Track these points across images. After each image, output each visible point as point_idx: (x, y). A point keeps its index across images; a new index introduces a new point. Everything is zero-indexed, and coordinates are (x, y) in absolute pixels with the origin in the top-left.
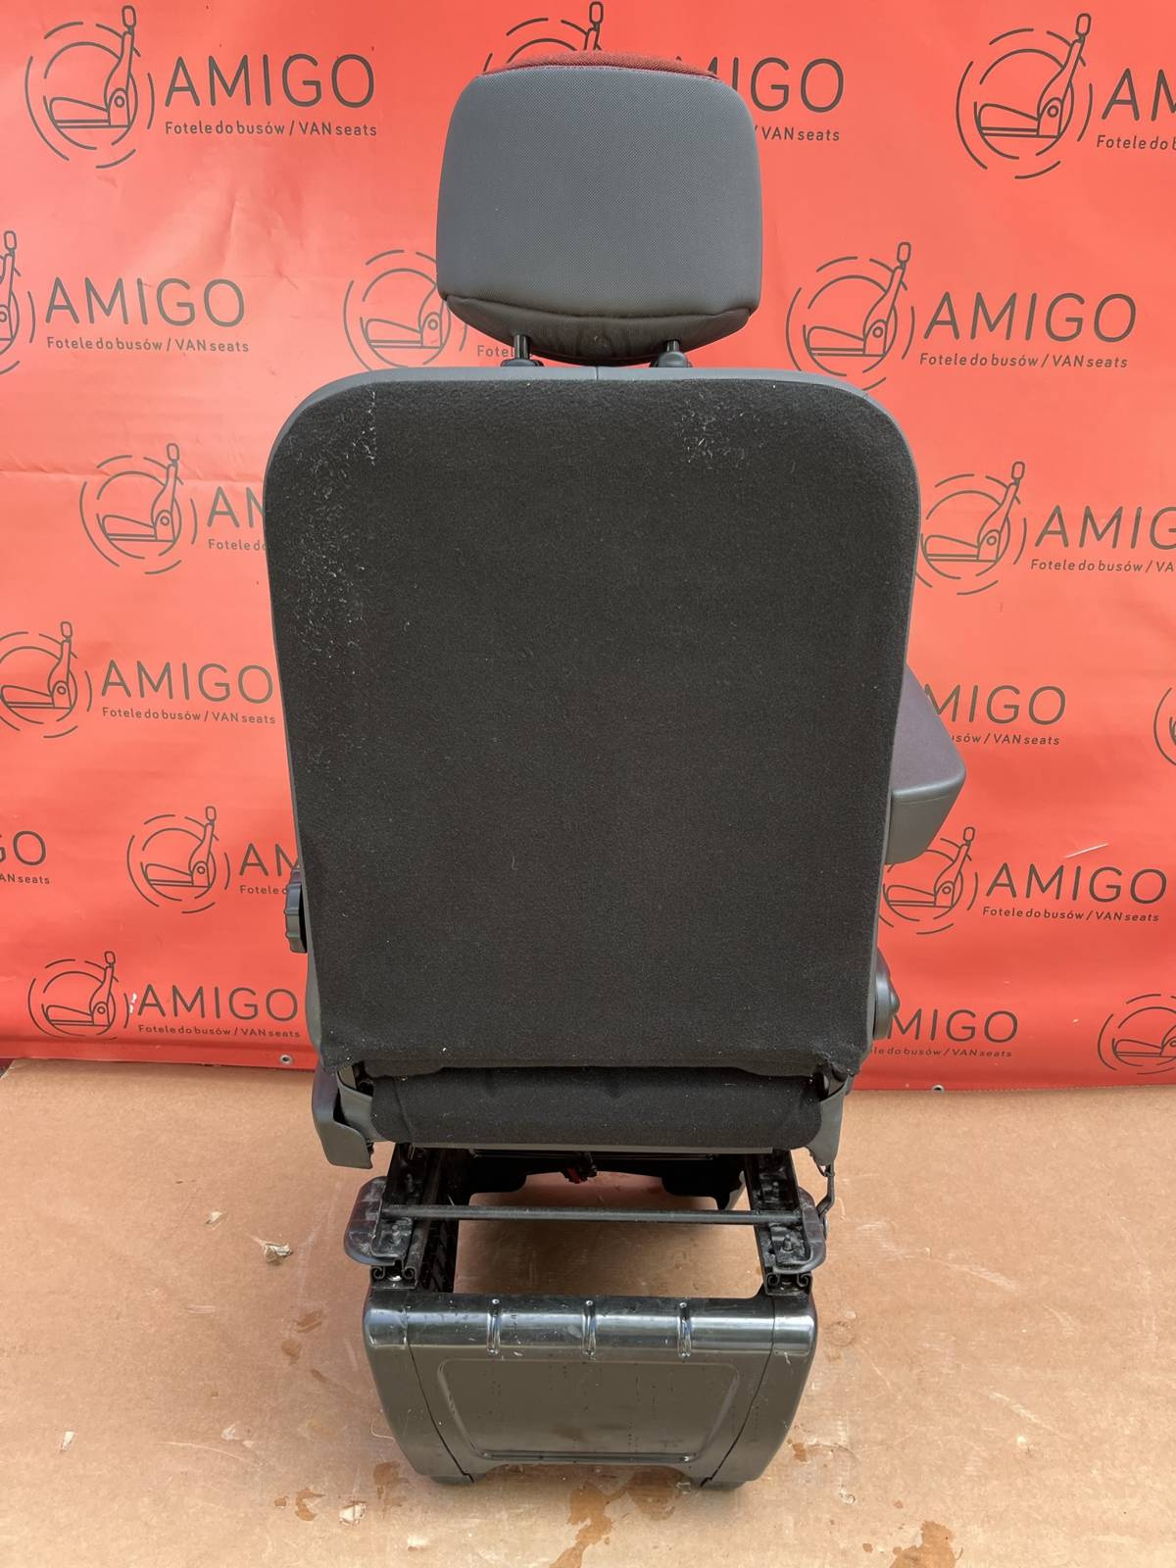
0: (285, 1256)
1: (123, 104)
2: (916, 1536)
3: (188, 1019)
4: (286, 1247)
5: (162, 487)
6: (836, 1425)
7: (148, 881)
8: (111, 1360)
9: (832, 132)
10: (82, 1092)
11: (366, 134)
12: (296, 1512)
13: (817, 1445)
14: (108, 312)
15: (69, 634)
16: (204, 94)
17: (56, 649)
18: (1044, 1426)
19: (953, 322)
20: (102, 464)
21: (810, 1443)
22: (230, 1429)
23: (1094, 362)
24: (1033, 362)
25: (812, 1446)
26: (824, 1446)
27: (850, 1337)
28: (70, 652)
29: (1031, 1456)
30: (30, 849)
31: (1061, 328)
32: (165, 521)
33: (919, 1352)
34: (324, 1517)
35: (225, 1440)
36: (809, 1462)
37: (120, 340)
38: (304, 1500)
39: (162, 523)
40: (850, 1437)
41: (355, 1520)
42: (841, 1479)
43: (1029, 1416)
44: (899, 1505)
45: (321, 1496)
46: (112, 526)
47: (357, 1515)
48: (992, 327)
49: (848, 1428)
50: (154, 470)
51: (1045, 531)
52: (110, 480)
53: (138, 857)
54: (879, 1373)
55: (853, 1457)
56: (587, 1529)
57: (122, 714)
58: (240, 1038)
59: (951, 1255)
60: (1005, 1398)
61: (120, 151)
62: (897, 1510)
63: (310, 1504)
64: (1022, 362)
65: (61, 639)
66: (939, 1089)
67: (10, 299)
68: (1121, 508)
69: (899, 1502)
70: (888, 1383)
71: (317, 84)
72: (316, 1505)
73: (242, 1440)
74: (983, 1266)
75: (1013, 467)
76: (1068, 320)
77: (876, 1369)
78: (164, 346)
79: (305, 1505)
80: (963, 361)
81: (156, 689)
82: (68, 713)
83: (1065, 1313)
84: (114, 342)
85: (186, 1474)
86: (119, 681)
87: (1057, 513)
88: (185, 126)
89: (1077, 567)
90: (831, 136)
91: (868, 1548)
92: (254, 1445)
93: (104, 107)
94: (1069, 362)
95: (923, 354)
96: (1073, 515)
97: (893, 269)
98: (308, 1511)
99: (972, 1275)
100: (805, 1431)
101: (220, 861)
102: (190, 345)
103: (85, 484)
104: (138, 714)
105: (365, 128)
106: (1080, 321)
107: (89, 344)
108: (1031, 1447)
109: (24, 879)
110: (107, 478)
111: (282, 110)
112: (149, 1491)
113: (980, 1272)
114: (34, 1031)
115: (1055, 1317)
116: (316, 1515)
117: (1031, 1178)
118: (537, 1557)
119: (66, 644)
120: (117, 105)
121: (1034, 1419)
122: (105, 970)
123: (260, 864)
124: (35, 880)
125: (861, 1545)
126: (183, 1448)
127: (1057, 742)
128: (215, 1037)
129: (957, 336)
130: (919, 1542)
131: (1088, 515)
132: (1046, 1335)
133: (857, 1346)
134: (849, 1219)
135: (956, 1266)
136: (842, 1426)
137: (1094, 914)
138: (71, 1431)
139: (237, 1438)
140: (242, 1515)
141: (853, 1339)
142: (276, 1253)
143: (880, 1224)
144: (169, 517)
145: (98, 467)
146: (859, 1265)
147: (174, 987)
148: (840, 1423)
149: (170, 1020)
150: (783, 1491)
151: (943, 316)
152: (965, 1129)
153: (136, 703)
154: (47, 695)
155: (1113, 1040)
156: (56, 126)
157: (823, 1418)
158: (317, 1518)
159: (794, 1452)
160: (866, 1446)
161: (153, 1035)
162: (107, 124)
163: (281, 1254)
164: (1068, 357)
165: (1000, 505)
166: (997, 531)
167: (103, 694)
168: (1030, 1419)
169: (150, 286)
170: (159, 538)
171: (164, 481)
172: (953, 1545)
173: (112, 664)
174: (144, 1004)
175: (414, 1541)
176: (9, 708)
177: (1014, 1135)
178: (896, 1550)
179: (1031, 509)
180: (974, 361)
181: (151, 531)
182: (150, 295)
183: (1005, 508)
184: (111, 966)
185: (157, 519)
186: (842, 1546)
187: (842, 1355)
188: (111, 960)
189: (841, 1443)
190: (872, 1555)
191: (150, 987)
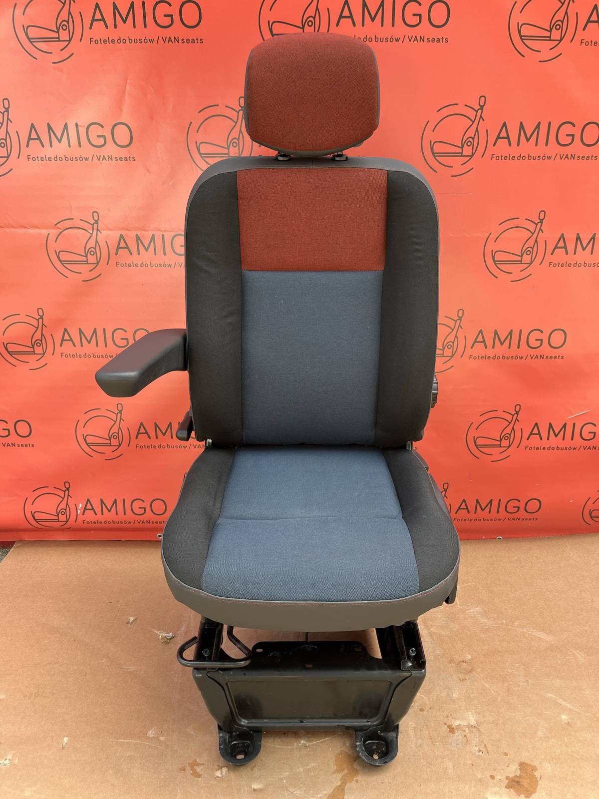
0: (170, 639)
1: (66, 28)
2: (516, 770)
3: (109, 516)
4: (171, 634)
5: (90, 235)
6: (468, 714)
7: (87, 444)
8: (84, 698)
9: (444, 39)
10: (54, 557)
11: (197, 42)
12: (191, 774)
13: (460, 725)
14: (60, 141)
15: (42, 315)
16: (110, 22)
17: (35, 323)
18: (575, 709)
19: (508, 138)
20: (57, 224)
21: (456, 725)
22: (151, 731)
23: (581, 158)
24: (549, 158)
25: (457, 726)
26: (463, 725)
27: (470, 668)
28: (43, 324)
29: (570, 726)
30: (23, 429)
31: (564, 140)
32: (92, 253)
33: (506, 675)
34: (206, 776)
35: (149, 737)
36: (457, 734)
37: (66, 156)
38: (195, 767)
39: (91, 254)
40: (476, 721)
41: (222, 776)
42: (474, 742)
43: (566, 705)
44: (506, 754)
45: (204, 764)
46: (64, 257)
47: (224, 774)
48: (528, 140)
49: (474, 715)
50: (85, 225)
51: (556, 247)
52: (62, 232)
53: (81, 431)
54: (487, 686)
55: (479, 730)
56: (346, 775)
57: (71, 356)
58: (137, 525)
59: (516, 624)
60: (553, 696)
61: (65, 54)
62: (505, 757)
63: (198, 769)
64: (544, 158)
65: (38, 317)
66: (500, 538)
67: (6, 135)
68: (595, 234)
69: (505, 753)
70: (493, 691)
71: (171, 16)
72: (201, 770)
73: (158, 737)
74: (534, 629)
75: (540, 213)
76: (567, 135)
77: (486, 684)
78: (90, 159)
79: (196, 770)
80: (513, 158)
81: (89, 342)
82: (42, 357)
83: (578, 651)
84: (63, 158)
85: (131, 757)
86: (69, 339)
87: (562, 237)
88: (101, 40)
89: (572, 265)
90: (444, 40)
91: (492, 777)
92: (165, 739)
93: (56, 30)
94: (568, 158)
95: (492, 155)
96: (570, 237)
97: (477, 110)
98: (197, 773)
99: (529, 634)
100: (452, 718)
101: (125, 432)
102: (104, 158)
103: (49, 234)
104: (80, 356)
105: (197, 39)
106: (573, 136)
107: (50, 159)
108: (570, 721)
109: (20, 445)
110: (61, 230)
111: (153, 31)
112: (112, 767)
113: (532, 632)
114: (27, 526)
115: (574, 654)
116: (202, 775)
117: (552, 582)
118: (321, 791)
119: (41, 320)
120: (63, 29)
121: (569, 706)
122: (65, 492)
123: (146, 433)
124: (26, 446)
125: (488, 776)
126: (128, 743)
127: (562, 358)
128: (124, 525)
129: (510, 145)
130: (518, 773)
131: (578, 238)
132: (570, 662)
133: (474, 673)
134: (461, 607)
135: (520, 629)
136: (471, 714)
137: (582, 447)
138: (67, 737)
139: (155, 736)
140: (162, 777)
141: (471, 669)
142: (166, 637)
143: (478, 609)
144: (94, 251)
145: (56, 225)
146: (470, 631)
147: (101, 499)
148: (470, 713)
149: (99, 517)
150: (445, 750)
151: (503, 134)
152: (516, 558)
153: (78, 350)
154: (31, 347)
155: (590, 510)
156: (30, 41)
157: (461, 711)
158: (203, 776)
159: (448, 730)
160: (485, 724)
161: (90, 525)
162: (58, 40)
163: (168, 638)
164: (567, 155)
165: (533, 234)
166: (531, 247)
167: (61, 346)
168: (567, 707)
169: (82, 127)
170: (89, 262)
171: (91, 232)
172: (537, 774)
173: (65, 330)
174: (85, 509)
175: (255, 786)
176: (11, 354)
177: (541, 560)
178: (507, 778)
179: (549, 235)
180: (519, 158)
181: (85, 259)
182: (82, 131)
183: (535, 235)
184: (68, 489)
185: (88, 252)
186: (479, 777)
187: (467, 678)
188: (68, 486)
189: (472, 724)
190: (495, 781)
191: (88, 500)
